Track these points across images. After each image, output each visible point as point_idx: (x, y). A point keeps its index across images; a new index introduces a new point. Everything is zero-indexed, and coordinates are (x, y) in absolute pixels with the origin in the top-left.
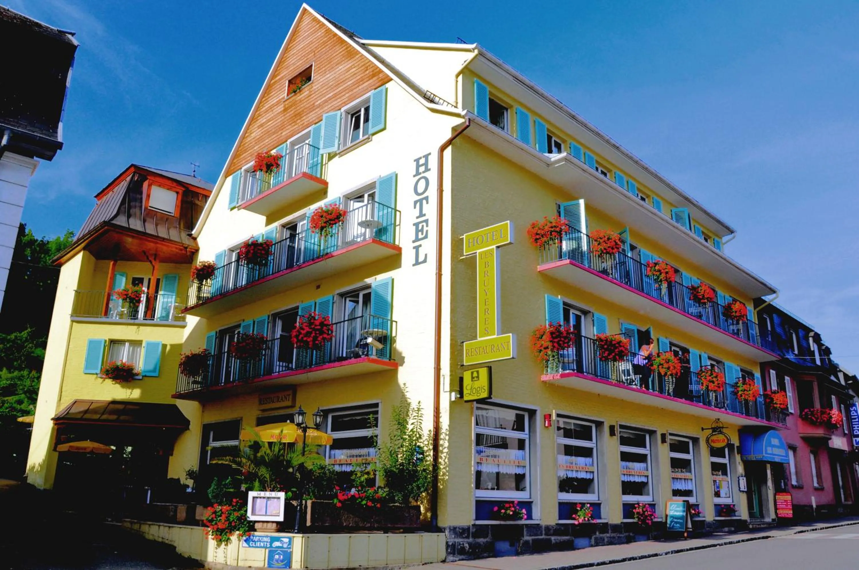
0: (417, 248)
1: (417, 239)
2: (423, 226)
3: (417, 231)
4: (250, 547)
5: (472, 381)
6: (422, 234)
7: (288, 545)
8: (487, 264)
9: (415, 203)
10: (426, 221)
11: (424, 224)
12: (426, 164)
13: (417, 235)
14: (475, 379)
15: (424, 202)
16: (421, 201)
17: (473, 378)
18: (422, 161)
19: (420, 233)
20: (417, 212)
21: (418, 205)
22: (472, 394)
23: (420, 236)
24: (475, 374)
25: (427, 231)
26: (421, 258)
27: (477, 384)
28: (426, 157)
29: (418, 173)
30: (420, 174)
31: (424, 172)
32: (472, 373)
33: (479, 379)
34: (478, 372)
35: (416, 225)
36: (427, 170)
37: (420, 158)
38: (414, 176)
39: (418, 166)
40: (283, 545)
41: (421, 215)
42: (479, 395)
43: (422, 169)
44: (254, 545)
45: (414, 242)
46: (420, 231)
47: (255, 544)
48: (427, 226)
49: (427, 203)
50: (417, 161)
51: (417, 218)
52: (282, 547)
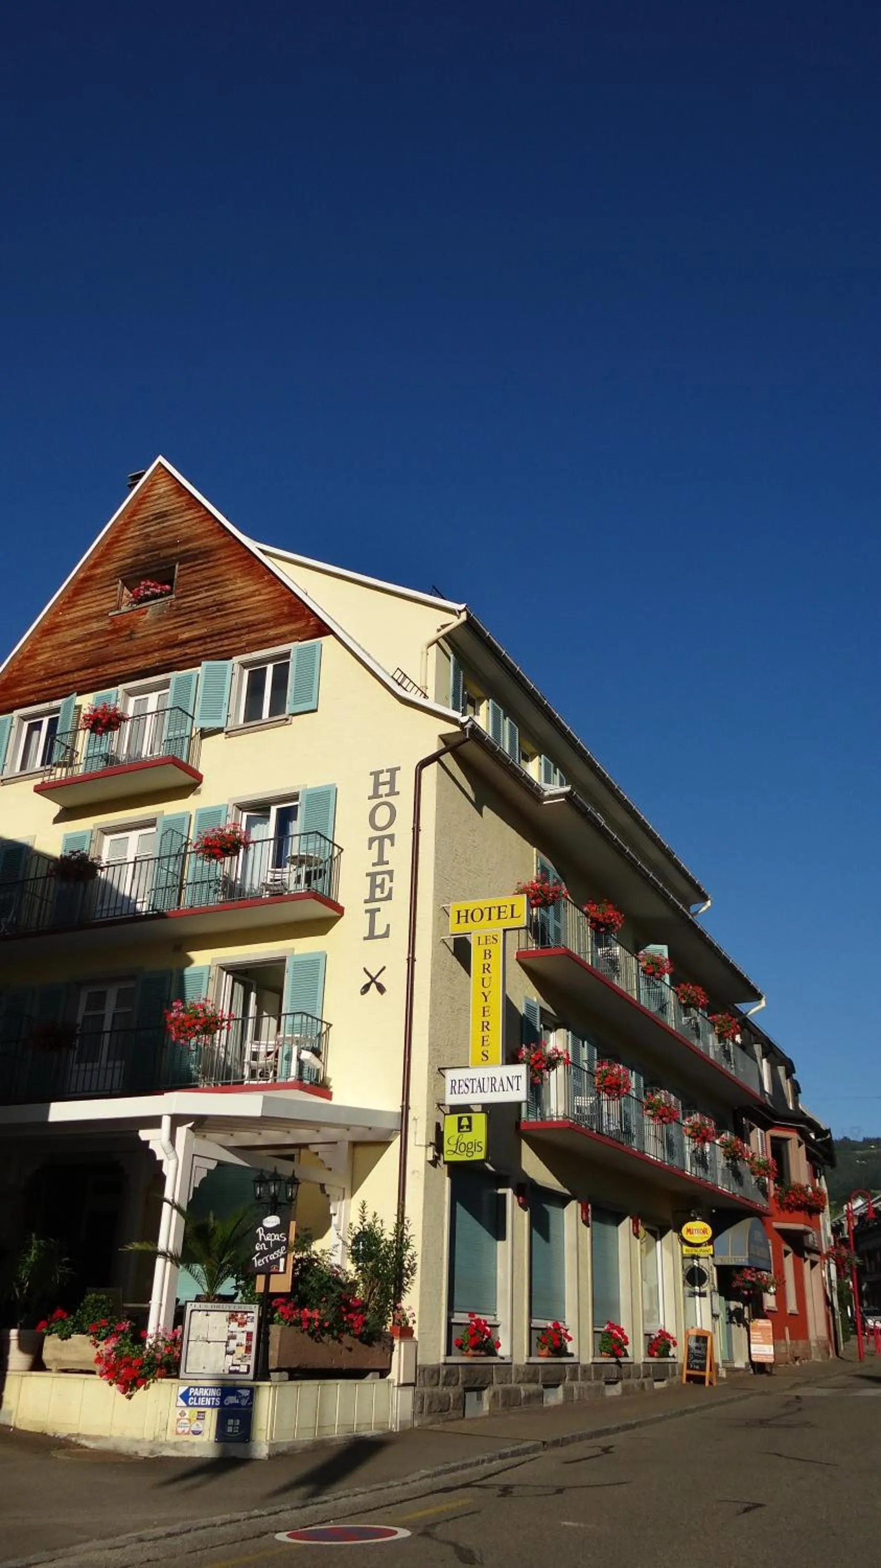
0: (372, 913)
1: (372, 899)
2: (383, 880)
3: (373, 886)
4: (188, 1406)
5: (459, 1131)
6: (382, 893)
7: (248, 1402)
8: (487, 954)
9: (372, 840)
10: (390, 873)
11: (387, 877)
12: (392, 783)
13: (372, 893)
14: (465, 1129)
15: (387, 842)
16: (381, 839)
17: (460, 1127)
18: (385, 777)
19: (378, 890)
20: (374, 855)
21: (376, 844)
22: (458, 1151)
23: (378, 895)
24: (465, 1122)
25: (391, 889)
26: (379, 930)
27: (467, 1137)
28: (393, 771)
29: (376, 795)
30: (381, 796)
31: (387, 795)
32: (460, 1119)
33: (470, 1131)
34: (470, 1119)
35: (373, 876)
36: (393, 793)
37: (382, 772)
38: (370, 798)
39: (377, 785)
40: (240, 1401)
41: (381, 861)
42: (470, 1154)
43: (384, 790)
44: (195, 1404)
45: (366, 902)
46: (378, 886)
47: (197, 1402)
48: (391, 881)
49: (393, 845)
50: (376, 774)
51: (374, 865)
52: (239, 1405)
